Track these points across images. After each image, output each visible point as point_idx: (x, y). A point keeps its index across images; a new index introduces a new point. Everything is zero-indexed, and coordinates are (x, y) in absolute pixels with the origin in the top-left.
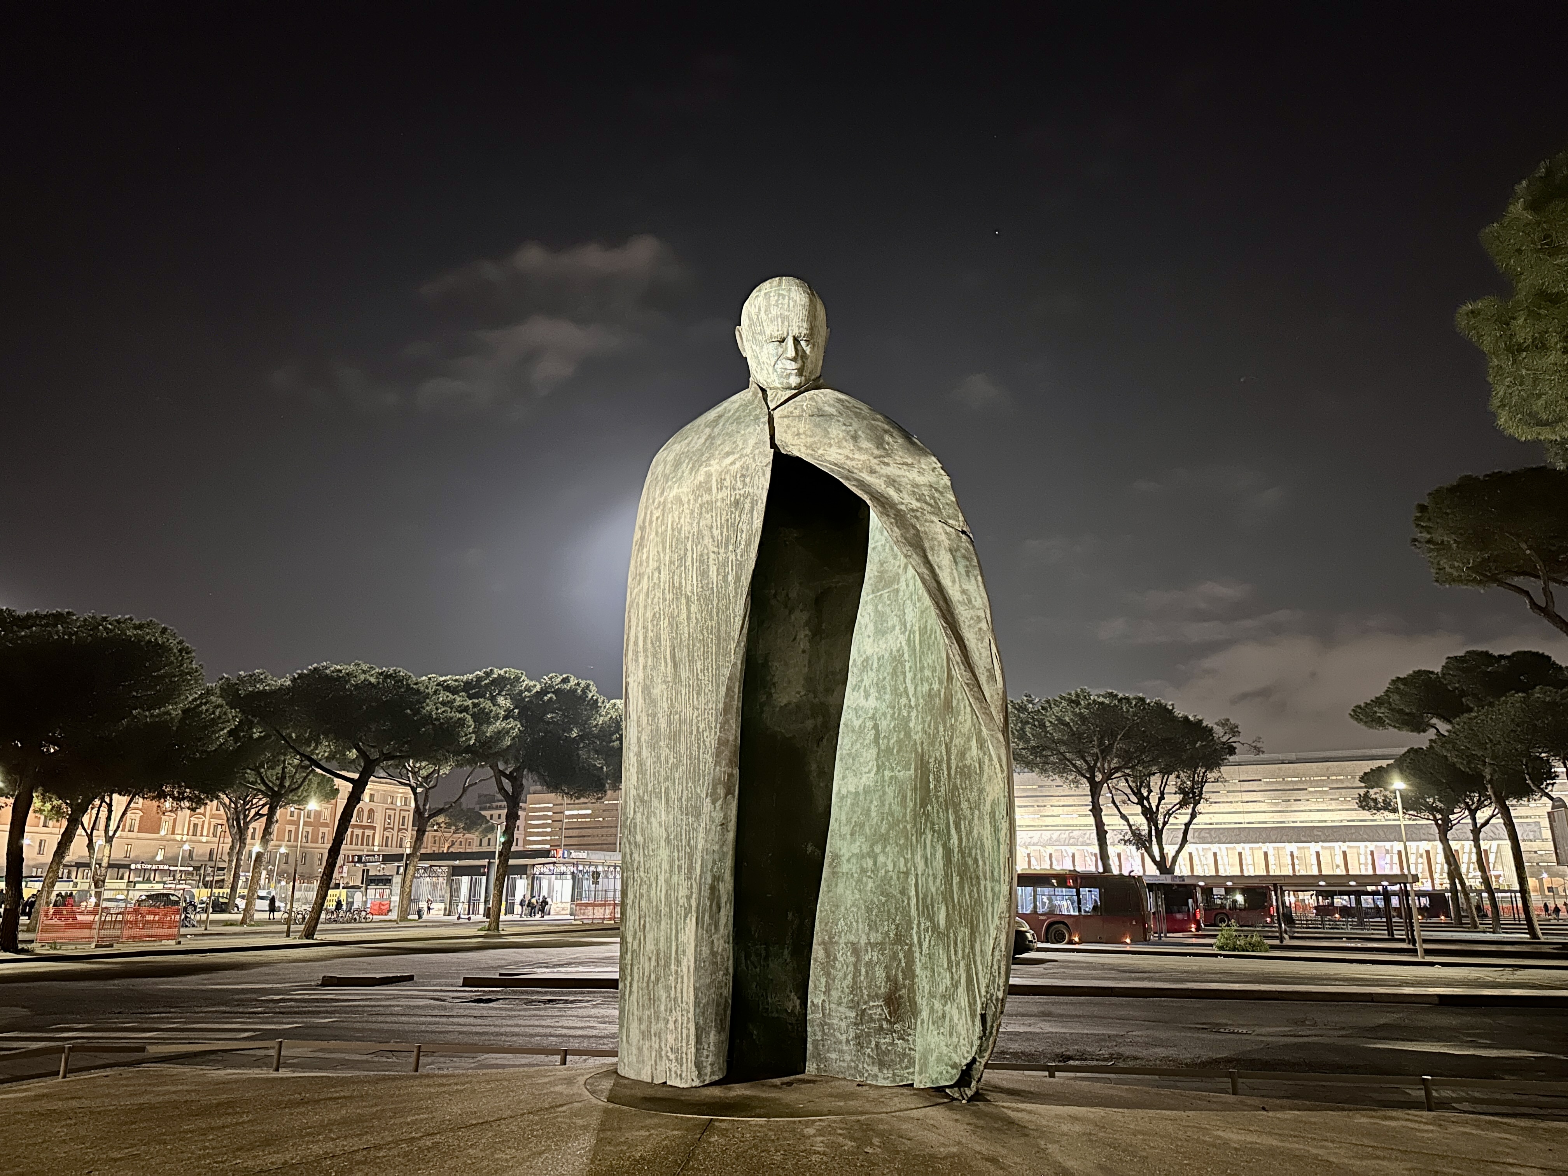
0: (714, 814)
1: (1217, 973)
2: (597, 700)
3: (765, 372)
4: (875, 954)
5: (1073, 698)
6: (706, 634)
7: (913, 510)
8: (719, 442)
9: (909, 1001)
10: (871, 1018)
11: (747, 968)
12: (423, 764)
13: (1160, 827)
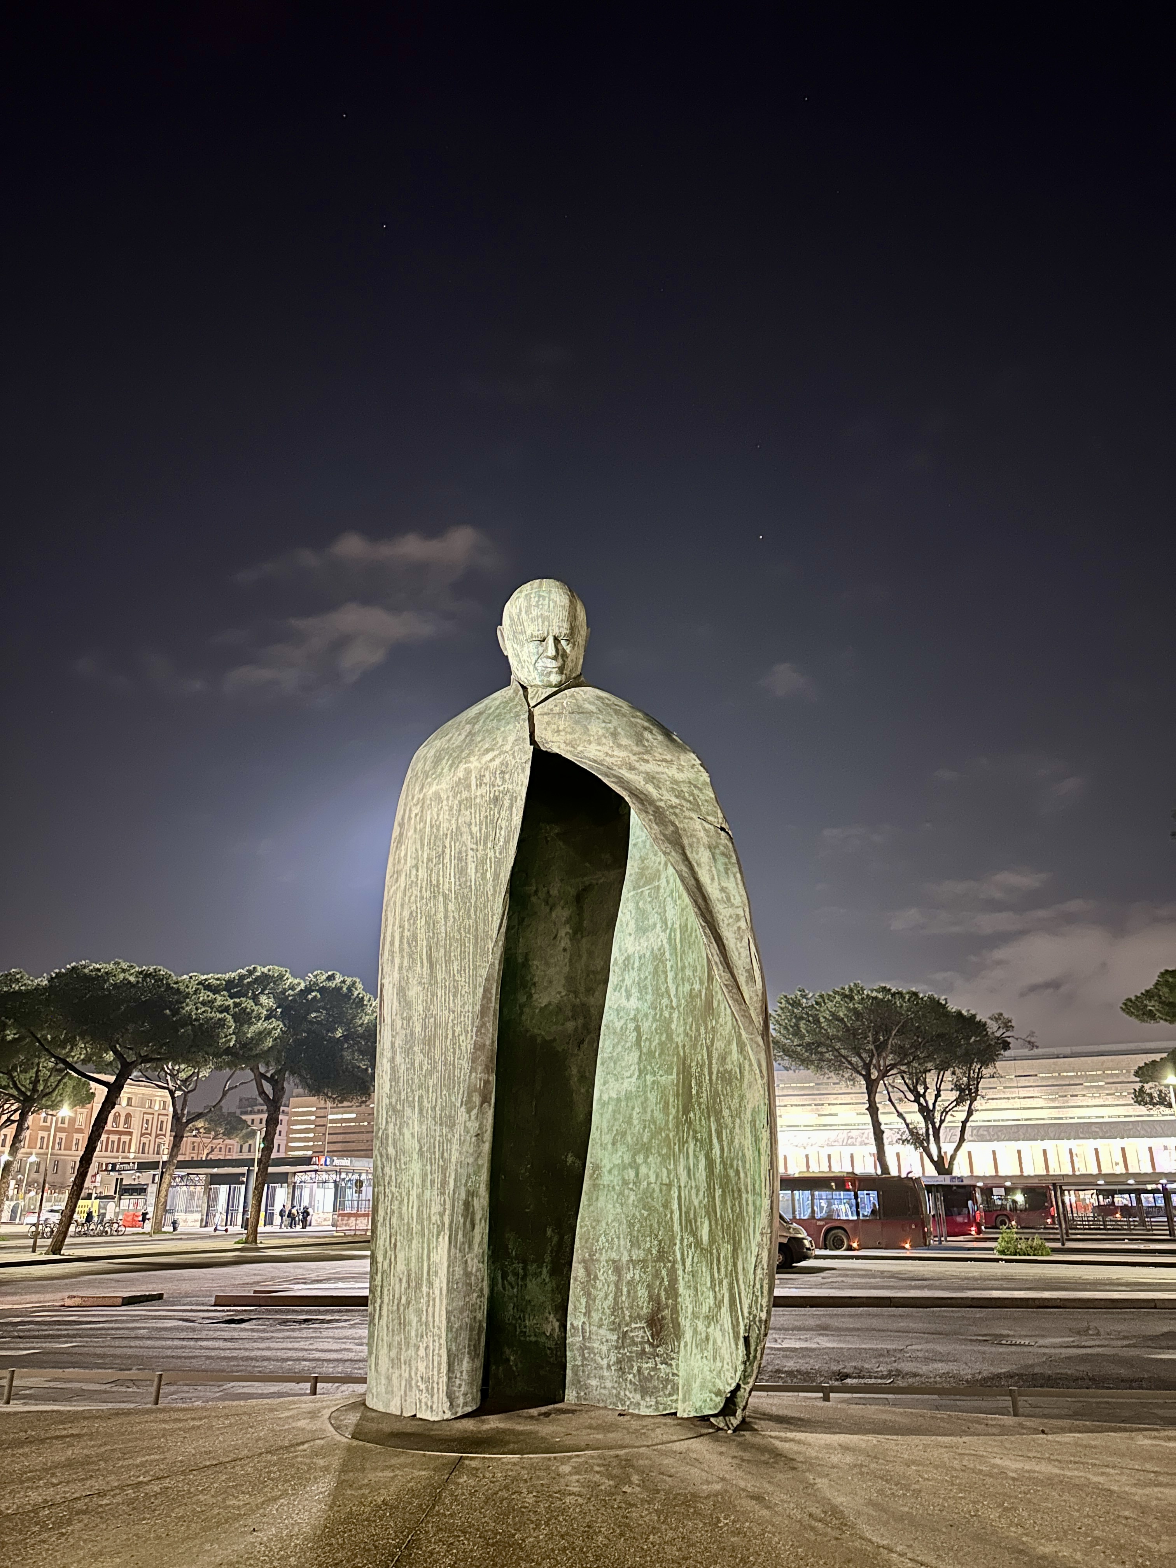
0: (469, 1124)
1: (998, 1280)
2: (363, 998)
3: (526, 670)
4: (637, 1272)
5: (847, 993)
6: (463, 933)
7: (672, 807)
8: (479, 739)
9: (672, 1322)
10: (633, 1340)
11: (504, 1288)
12: (183, 1066)
13: (937, 1125)
